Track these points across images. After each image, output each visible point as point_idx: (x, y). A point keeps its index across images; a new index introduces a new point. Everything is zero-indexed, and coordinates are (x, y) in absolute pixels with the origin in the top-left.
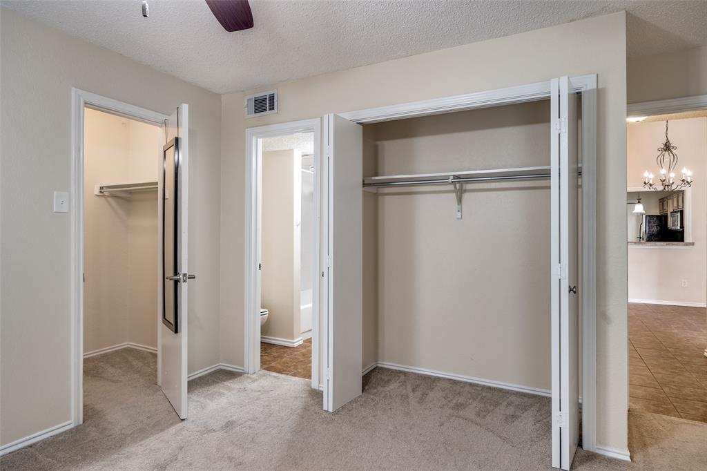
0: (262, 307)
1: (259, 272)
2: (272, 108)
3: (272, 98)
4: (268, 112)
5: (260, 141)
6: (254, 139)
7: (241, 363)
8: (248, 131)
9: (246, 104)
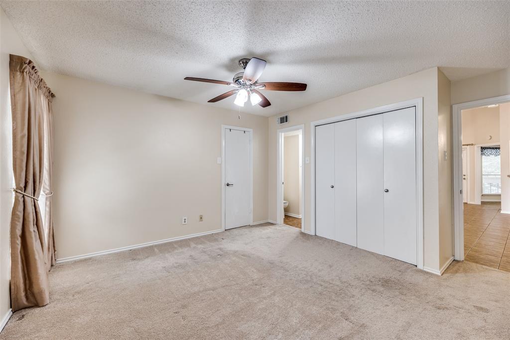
0: (284, 200)
1: (283, 186)
2: (286, 121)
3: (286, 117)
4: (285, 123)
5: (283, 134)
6: (280, 134)
7: (276, 220)
8: (278, 130)
9: (277, 120)
